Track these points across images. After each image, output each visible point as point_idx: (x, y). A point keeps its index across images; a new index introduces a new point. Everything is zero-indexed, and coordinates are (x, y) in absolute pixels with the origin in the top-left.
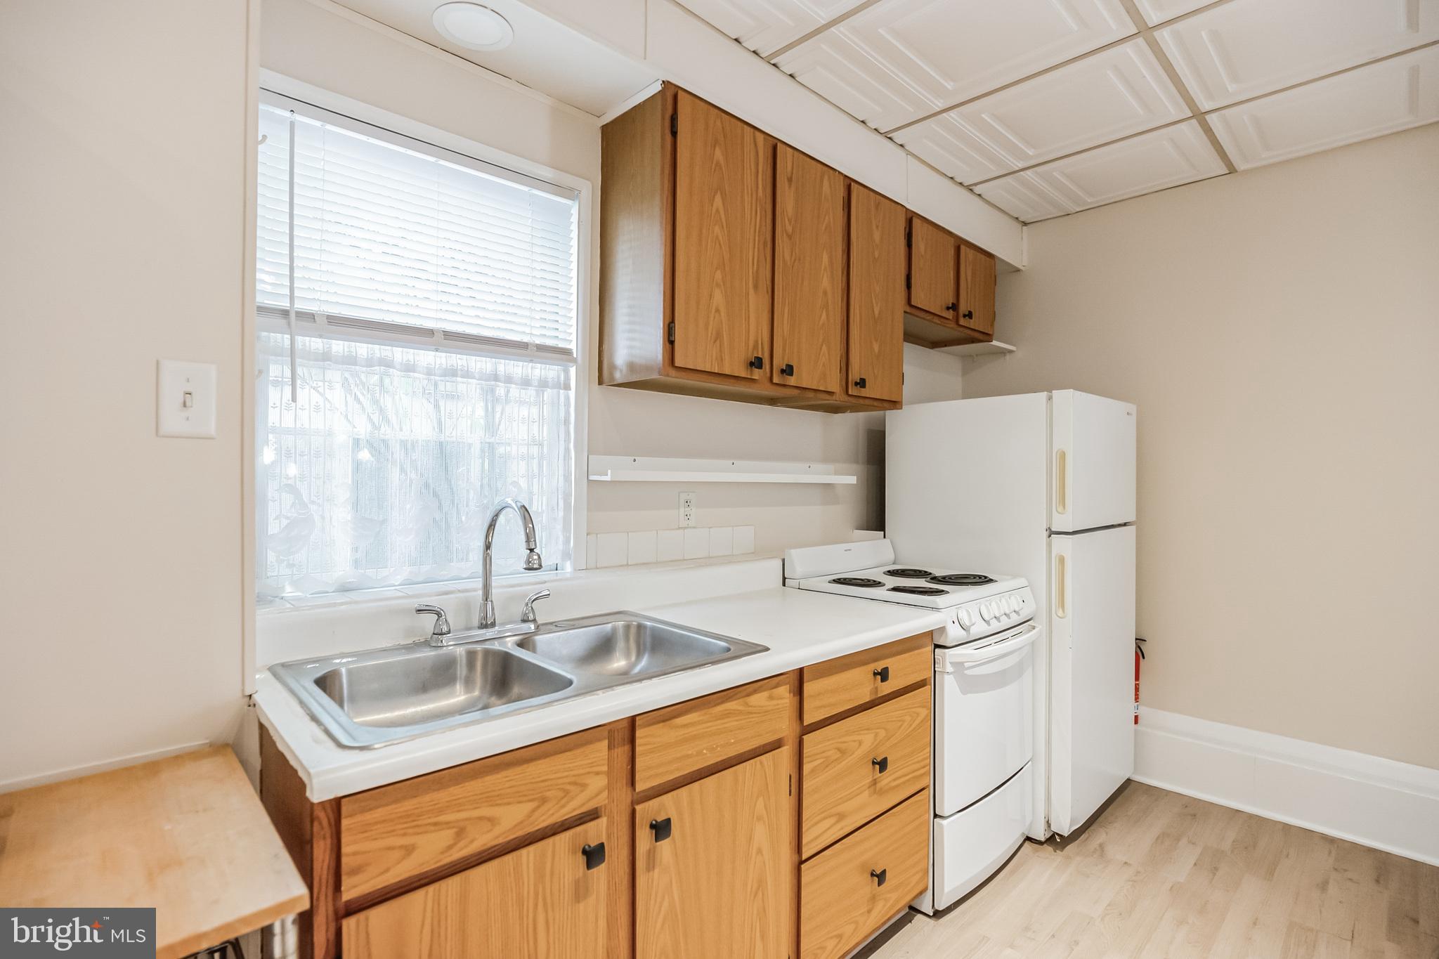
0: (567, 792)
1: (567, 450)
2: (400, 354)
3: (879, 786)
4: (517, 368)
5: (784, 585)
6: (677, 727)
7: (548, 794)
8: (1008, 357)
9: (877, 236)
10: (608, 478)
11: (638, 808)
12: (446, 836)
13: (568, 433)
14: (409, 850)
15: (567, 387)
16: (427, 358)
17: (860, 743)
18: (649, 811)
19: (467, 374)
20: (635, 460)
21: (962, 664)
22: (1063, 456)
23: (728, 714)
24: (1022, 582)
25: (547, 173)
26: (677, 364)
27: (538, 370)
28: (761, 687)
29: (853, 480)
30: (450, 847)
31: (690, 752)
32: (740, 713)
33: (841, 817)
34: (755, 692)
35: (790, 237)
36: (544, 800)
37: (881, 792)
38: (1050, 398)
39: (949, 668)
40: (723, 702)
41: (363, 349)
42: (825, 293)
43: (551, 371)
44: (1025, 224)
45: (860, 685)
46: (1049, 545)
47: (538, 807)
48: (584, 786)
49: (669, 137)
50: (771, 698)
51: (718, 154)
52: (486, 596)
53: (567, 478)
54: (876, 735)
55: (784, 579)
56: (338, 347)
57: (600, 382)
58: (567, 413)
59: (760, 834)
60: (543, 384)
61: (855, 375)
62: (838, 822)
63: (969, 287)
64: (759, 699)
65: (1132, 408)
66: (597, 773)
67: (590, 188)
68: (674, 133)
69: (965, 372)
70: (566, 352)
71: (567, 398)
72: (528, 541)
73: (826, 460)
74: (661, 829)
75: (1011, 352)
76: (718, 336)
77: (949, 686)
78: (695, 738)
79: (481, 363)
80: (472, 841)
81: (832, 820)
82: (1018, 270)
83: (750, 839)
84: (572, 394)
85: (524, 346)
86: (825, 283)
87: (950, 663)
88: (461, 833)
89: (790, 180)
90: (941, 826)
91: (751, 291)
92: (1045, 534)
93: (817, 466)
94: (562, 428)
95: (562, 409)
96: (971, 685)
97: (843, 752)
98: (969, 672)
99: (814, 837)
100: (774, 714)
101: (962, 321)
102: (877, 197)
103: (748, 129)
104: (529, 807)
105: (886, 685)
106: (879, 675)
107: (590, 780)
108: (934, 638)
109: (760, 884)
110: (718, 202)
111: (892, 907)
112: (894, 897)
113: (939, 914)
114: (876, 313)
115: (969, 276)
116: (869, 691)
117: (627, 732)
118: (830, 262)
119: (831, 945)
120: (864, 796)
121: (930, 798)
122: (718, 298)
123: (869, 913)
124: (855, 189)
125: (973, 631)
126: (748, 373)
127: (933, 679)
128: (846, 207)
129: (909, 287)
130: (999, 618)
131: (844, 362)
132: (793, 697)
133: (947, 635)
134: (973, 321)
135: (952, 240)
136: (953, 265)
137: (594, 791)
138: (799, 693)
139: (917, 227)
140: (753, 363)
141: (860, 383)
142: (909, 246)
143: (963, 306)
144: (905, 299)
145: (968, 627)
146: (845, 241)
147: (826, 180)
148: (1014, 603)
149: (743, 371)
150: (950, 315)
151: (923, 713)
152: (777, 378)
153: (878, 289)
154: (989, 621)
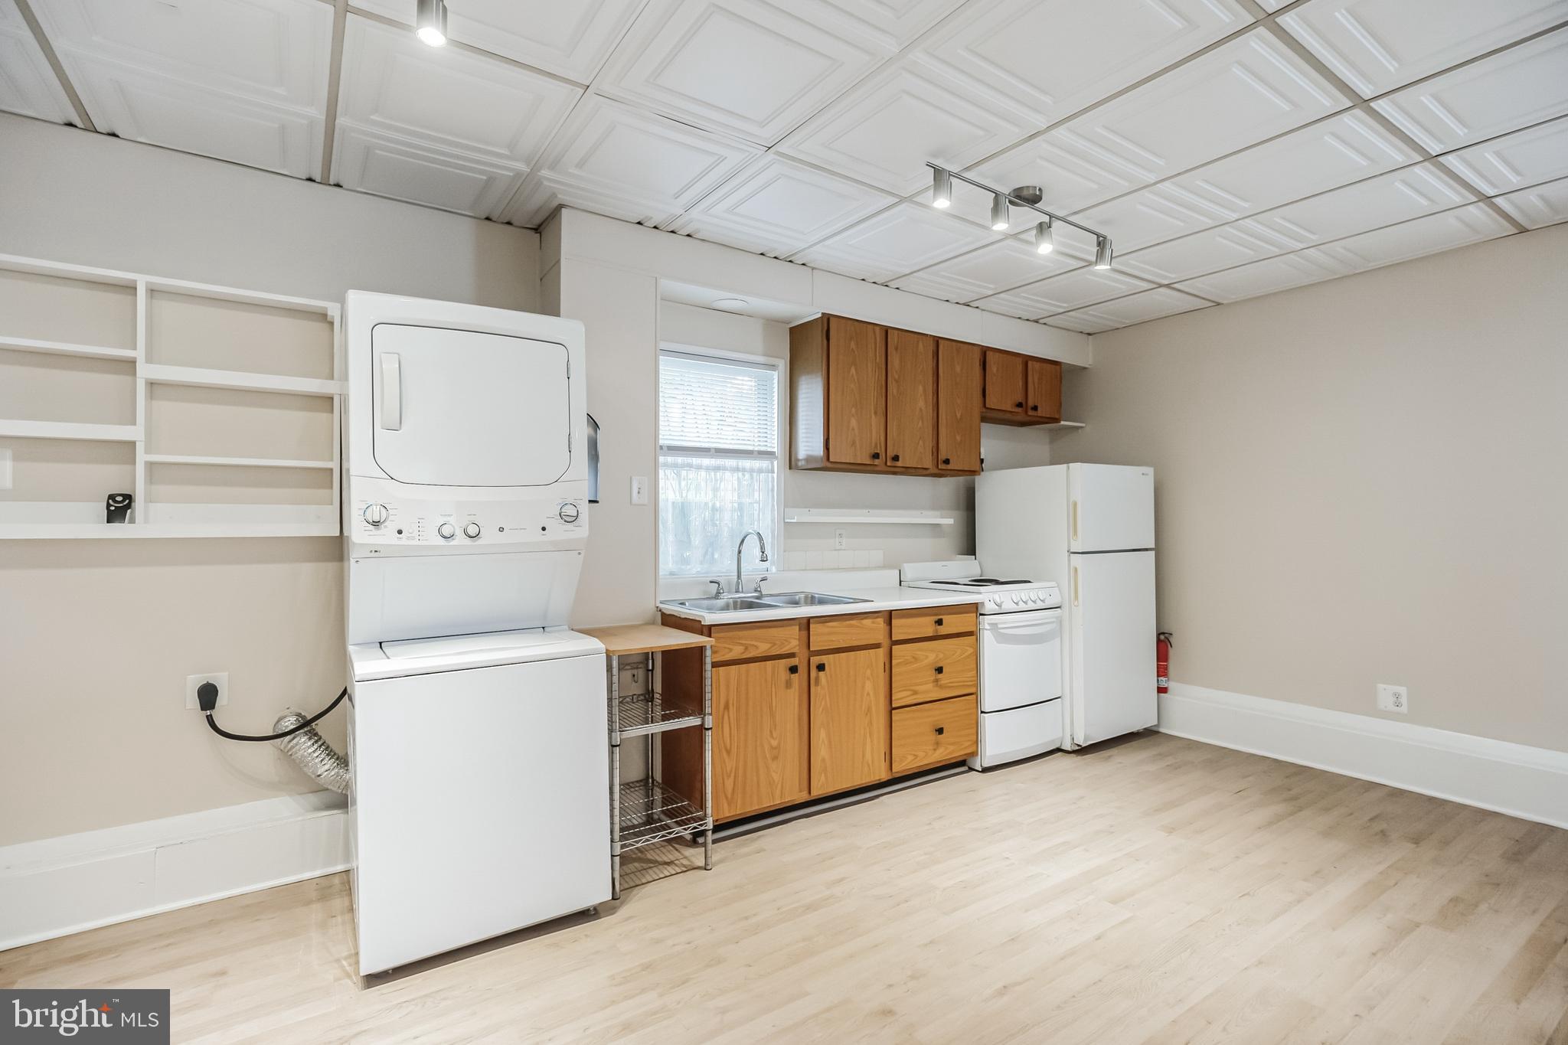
0: (784, 642)
1: (773, 505)
2: (695, 461)
3: (939, 683)
4: (747, 463)
5: (900, 585)
6: (828, 627)
7: (774, 642)
8: (1080, 431)
9: (958, 369)
10: (795, 521)
11: (812, 658)
12: (740, 649)
13: (773, 497)
15: (773, 472)
16: (706, 461)
17: (927, 657)
18: (815, 660)
19: (725, 469)
20: (810, 511)
21: (996, 624)
22: (1075, 504)
23: (852, 626)
24: (1053, 584)
25: (761, 359)
26: (831, 460)
27: (757, 464)
28: (869, 616)
29: (951, 521)
30: (743, 653)
31: (833, 639)
32: (858, 627)
33: (915, 693)
34: (866, 618)
35: (897, 381)
36: (775, 644)
37: (941, 687)
38: (1068, 468)
39: (987, 627)
40: (849, 620)
41: (680, 460)
42: (921, 410)
43: (764, 464)
44: (1089, 334)
45: (926, 626)
46: (1069, 561)
47: (772, 646)
48: (789, 643)
49: (825, 342)
50: (873, 623)
51: (853, 345)
52: (739, 576)
53: (773, 520)
54: (937, 656)
55: (900, 582)
57: (790, 468)
58: (773, 486)
59: (869, 686)
60: (760, 471)
61: (942, 456)
62: (913, 694)
63: (1037, 389)
64: (867, 622)
65: (1150, 471)
66: (795, 638)
67: (783, 364)
68: (828, 339)
69: (1052, 442)
70: (772, 454)
71: (773, 478)
72: (761, 548)
73: (934, 508)
74: (821, 667)
75: (1082, 427)
76: (854, 443)
77: (987, 638)
78: (836, 633)
79: (730, 462)
80: (750, 653)
81: (909, 693)
82: (1085, 368)
83: (863, 687)
84: (775, 475)
85: (751, 452)
86: (921, 404)
87: (988, 624)
88: (746, 648)
89: (896, 349)
90: (984, 717)
91: (873, 416)
92: (1067, 554)
93: (929, 513)
94: (770, 494)
95: (770, 484)
96: (1003, 638)
97: (916, 659)
98: (1002, 631)
99: (900, 698)
100: (876, 631)
101: (1031, 413)
102: (959, 344)
103: (870, 326)
104: (769, 645)
105: (943, 630)
106: (940, 622)
107: (792, 641)
108: (975, 609)
109: (869, 710)
110: (853, 370)
111: (950, 753)
112: (951, 748)
113: (985, 770)
114: (959, 416)
115: (1036, 380)
116: (930, 632)
117: (806, 623)
118: (924, 390)
119: (910, 758)
120: (930, 686)
121: (978, 701)
122: (854, 422)
123: (935, 750)
124: (941, 343)
125: (1004, 608)
126: (872, 462)
127: (977, 632)
128: (935, 355)
129: (984, 397)
130: (1026, 602)
131: (935, 450)
132: (886, 625)
133: (985, 608)
134: (1040, 411)
135: (1021, 360)
136: (1020, 374)
137: (794, 645)
138: (889, 623)
139: (990, 357)
140: (876, 456)
141: (947, 462)
142: (985, 369)
143: (1031, 402)
144: (982, 404)
145: (1002, 605)
146: (935, 376)
147: (921, 344)
148: (1041, 595)
149: (869, 461)
150: (1019, 409)
151: (969, 650)
152: (890, 463)
153: (959, 401)
154: (1017, 603)
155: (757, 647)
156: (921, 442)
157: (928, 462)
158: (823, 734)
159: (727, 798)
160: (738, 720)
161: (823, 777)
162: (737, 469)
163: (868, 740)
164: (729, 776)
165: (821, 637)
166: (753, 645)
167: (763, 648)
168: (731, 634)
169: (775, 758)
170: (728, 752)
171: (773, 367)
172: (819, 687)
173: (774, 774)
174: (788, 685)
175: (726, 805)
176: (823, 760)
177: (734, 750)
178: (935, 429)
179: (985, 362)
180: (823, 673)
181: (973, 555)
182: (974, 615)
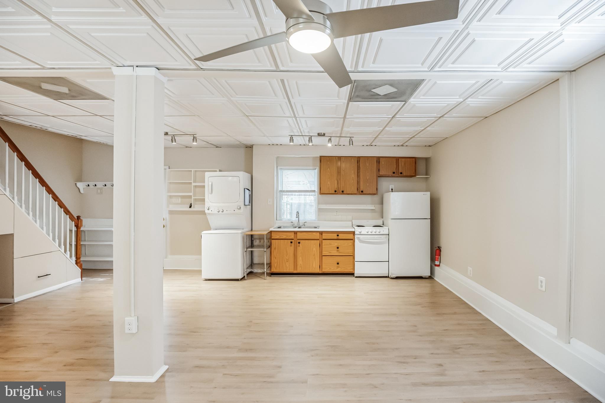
0: (290, 236)
1: (316, 204)
2: (294, 194)
4: (308, 194)
6: (302, 234)
7: (287, 236)
9: (368, 164)
10: (322, 208)
11: (297, 240)
12: (279, 237)
14: (276, 237)
15: (315, 195)
16: (297, 194)
17: (334, 244)
19: (302, 195)
20: (326, 205)
21: (359, 238)
23: (309, 234)
25: (311, 168)
26: (321, 191)
27: (311, 194)
32: (311, 234)
33: (330, 253)
35: (344, 170)
37: (339, 252)
41: (290, 193)
42: (353, 178)
43: (313, 193)
44: (430, 146)
45: (334, 236)
46: (391, 221)
50: (316, 234)
51: (329, 163)
52: (299, 221)
53: (315, 208)
54: (337, 244)
55: (352, 225)
56: (288, 193)
57: (320, 194)
58: (316, 199)
59: (314, 249)
61: (361, 190)
63: (403, 167)
64: (314, 234)
65: (428, 193)
67: (318, 168)
70: (315, 191)
71: (315, 197)
75: (428, 177)
76: (329, 189)
77: (356, 240)
78: (305, 235)
79: (303, 194)
81: (328, 252)
82: (430, 157)
83: (312, 250)
84: (316, 196)
86: (353, 176)
87: (356, 237)
88: (281, 236)
90: (356, 262)
92: (390, 219)
93: (370, 206)
94: (315, 201)
96: (361, 241)
97: (331, 244)
99: (324, 253)
100: (317, 236)
101: (400, 175)
102: (368, 158)
103: (334, 157)
105: (340, 237)
106: (338, 235)
107: (292, 236)
108: (354, 233)
109: (314, 255)
110: (329, 169)
111: (344, 270)
112: (343, 269)
113: (356, 277)
114: (368, 178)
115: (403, 164)
116: (336, 237)
117: (295, 233)
118: (354, 172)
119: (329, 269)
120: (336, 252)
121: (354, 258)
122: (329, 183)
123: (337, 268)
124: (361, 158)
125: (362, 233)
126: (335, 193)
127: (354, 239)
128: (358, 162)
129: (379, 171)
130: (372, 232)
131: (358, 188)
132: (320, 235)
133: (356, 233)
134: (404, 174)
135: (395, 159)
136: (395, 163)
137: (292, 237)
138: (322, 234)
139: (381, 159)
140: (335, 191)
141: (362, 192)
142: (379, 163)
143: (400, 171)
144: (378, 174)
145: (360, 232)
146: (358, 168)
147: (353, 159)
148: (378, 231)
149: (334, 192)
150: (395, 174)
151: (351, 244)
152: (341, 193)
153: (368, 174)
154: (368, 232)
155: (283, 237)
156: (353, 187)
157: (356, 192)
158: (301, 258)
159: (275, 267)
160: (278, 252)
161: (300, 268)
162: (305, 195)
163: (314, 262)
164: (276, 263)
165: (299, 236)
167: (284, 237)
168: (276, 233)
169: (287, 261)
170: (276, 258)
171: (315, 169)
173: (287, 265)
174: (291, 246)
175: (275, 269)
176: (301, 264)
177: (277, 258)
178: (358, 183)
179: (379, 161)
180: (300, 244)
181: (383, 218)
182: (353, 234)
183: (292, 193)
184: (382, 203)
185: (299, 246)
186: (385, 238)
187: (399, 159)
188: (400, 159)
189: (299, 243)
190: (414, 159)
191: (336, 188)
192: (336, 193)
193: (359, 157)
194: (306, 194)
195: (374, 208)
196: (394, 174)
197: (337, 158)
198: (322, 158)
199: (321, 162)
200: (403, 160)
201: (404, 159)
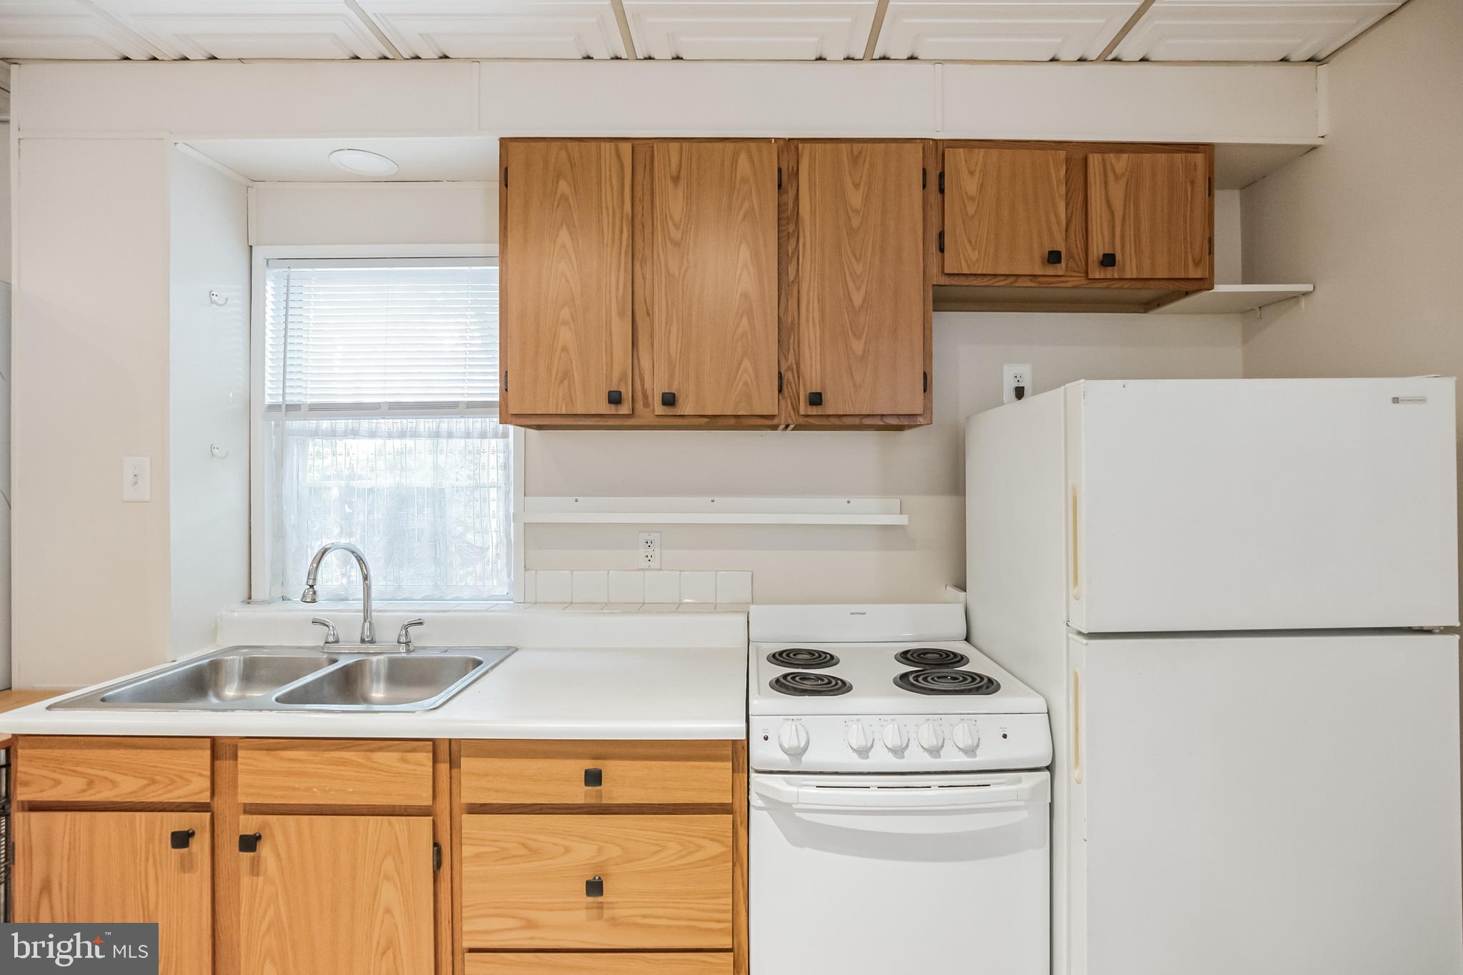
0: (173, 782)
1: (507, 492)
4: (459, 424)
5: (748, 646)
6: (281, 759)
7: (158, 778)
8: (1303, 302)
9: (856, 199)
11: (242, 817)
12: (79, 782)
13: (508, 478)
16: (383, 424)
18: (252, 823)
19: (415, 435)
20: (577, 501)
21: (786, 799)
23: (345, 763)
26: (510, 412)
27: (475, 423)
28: (390, 746)
31: (297, 786)
32: (361, 765)
34: (381, 749)
36: (154, 782)
40: (337, 750)
44: (1318, 61)
47: (149, 785)
48: (188, 782)
50: (404, 760)
52: (365, 617)
54: (600, 850)
55: (749, 640)
56: (325, 424)
58: (507, 459)
60: (483, 435)
61: (808, 388)
62: (526, 928)
63: (1119, 214)
65: (1439, 389)
66: (201, 775)
69: (1247, 338)
71: (506, 446)
76: (566, 375)
78: (301, 774)
80: (99, 792)
81: (514, 923)
83: (377, 893)
85: (454, 405)
87: (773, 794)
88: (90, 783)
89: (676, 177)
92: (1065, 630)
93: (874, 503)
97: (533, 852)
98: (806, 816)
99: (478, 929)
100: (415, 779)
101: (1097, 272)
102: (856, 146)
104: (143, 782)
105: (613, 791)
106: (593, 778)
107: (191, 780)
109: (391, 946)
110: (564, 236)
114: (858, 299)
115: (1118, 198)
116: (579, 793)
117: (223, 750)
118: (756, 257)
122: (566, 336)
124: (805, 150)
125: (812, 759)
126: (611, 410)
127: (740, 806)
128: (785, 181)
129: (942, 250)
130: (899, 752)
131: (788, 376)
132: (444, 768)
133: (761, 753)
134: (1130, 267)
135: (1062, 154)
136: (1063, 189)
137: (197, 789)
138: (454, 763)
139: (956, 159)
140: (615, 398)
141: (816, 399)
142: (942, 191)
143: (1098, 248)
144: (934, 270)
145: (797, 753)
146: (788, 221)
147: (743, 158)
148: (962, 735)
149: (604, 408)
150: (1060, 269)
151: (716, 849)
152: (660, 409)
153: (859, 268)
154: (863, 752)
155: (114, 784)
156: (747, 364)
157: (766, 402)
162: (437, 435)
166: (106, 778)
167: (126, 788)
172: (261, 879)
178: (786, 333)
179: (942, 176)
180: (265, 849)
181: (965, 590)
182: (730, 765)
183: (351, 423)
184: (956, 485)
185: (255, 869)
186: (1023, 803)
187: (1086, 160)
188: (1095, 160)
189: (249, 843)
190: (1199, 158)
191: (624, 375)
192: (625, 409)
193: (790, 147)
194: (445, 424)
195: (902, 520)
196: (1051, 270)
197: (626, 149)
198: (518, 152)
199: (506, 186)
200: (1121, 163)
201: (1125, 156)
